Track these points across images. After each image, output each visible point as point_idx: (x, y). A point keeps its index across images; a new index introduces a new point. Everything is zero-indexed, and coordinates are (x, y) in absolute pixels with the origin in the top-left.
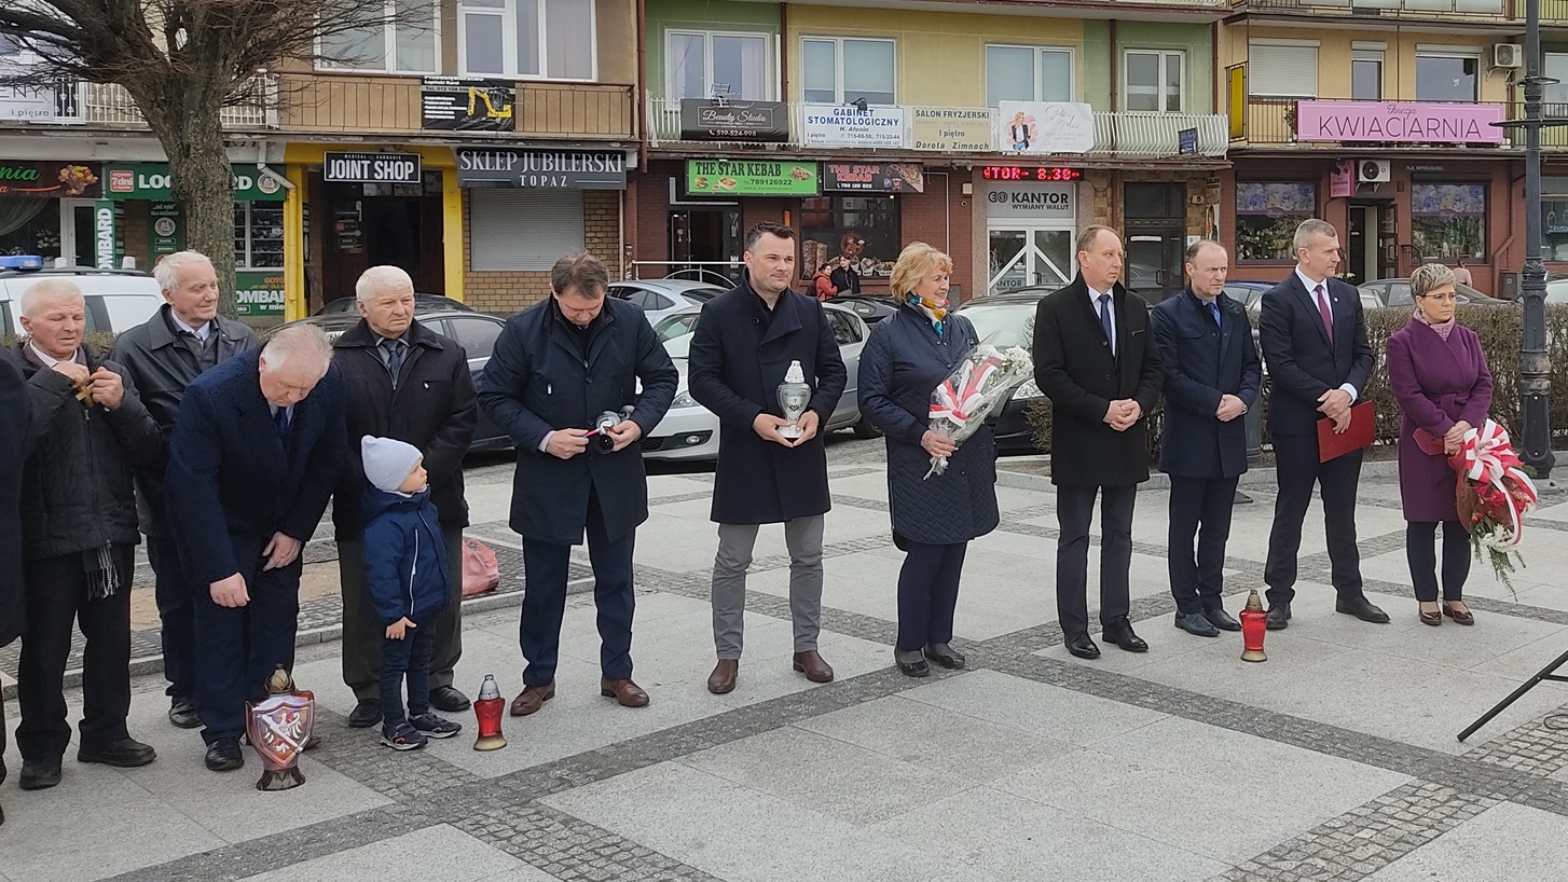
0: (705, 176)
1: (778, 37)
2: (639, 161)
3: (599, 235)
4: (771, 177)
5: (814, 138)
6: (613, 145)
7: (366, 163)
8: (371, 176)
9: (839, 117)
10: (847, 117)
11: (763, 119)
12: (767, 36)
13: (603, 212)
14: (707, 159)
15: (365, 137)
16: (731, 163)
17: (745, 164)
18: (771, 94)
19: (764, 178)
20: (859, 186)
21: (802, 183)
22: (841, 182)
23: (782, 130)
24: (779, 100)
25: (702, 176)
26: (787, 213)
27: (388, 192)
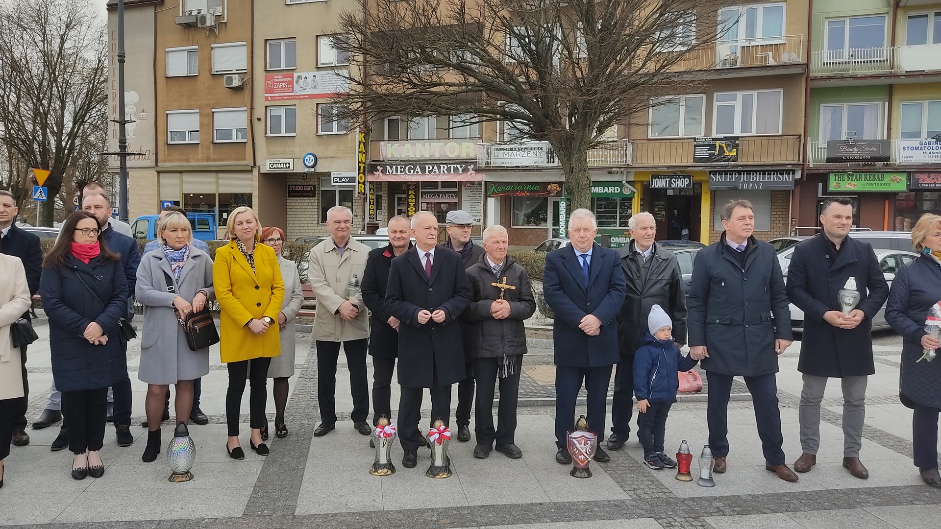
0: (839, 182)
1: (887, 103)
2: (802, 175)
3: (778, 213)
4: (878, 182)
5: (906, 159)
6: (788, 166)
7: (668, 180)
8: (670, 186)
9: (923, 146)
10: (928, 146)
11: (875, 149)
12: (880, 103)
13: (781, 201)
14: (841, 173)
15: (668, 167)
16: (855, 174)
17: (863, 175)
18: (881, 135)
19: (874, 182)
20: (934, 185)
21: (898, 184)
22: (921, 184)
23: (885, 155)
24: (885, 138)
25: (837, 181)
26: (887, 202)
27: (678, 194)
